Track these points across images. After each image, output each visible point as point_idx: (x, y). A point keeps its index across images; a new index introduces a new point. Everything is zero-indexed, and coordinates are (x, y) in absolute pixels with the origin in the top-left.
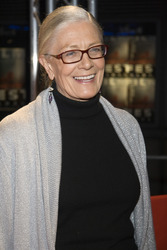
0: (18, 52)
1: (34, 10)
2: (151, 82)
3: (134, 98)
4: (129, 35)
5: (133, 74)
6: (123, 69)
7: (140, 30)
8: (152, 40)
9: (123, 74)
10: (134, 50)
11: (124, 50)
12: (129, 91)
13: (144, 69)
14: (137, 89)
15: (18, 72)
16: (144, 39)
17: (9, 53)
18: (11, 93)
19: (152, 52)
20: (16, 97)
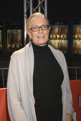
0: (19, 31)
1: (25, 15)
2: (66, 41)
3: (60, 47)
4: (58, 25)
5: (60, 38)
6: (56, 37)
7: (62, 23)
8: (67, 27)
9: (56, 38)
10: (60, 30)
11: (57, 30)
12: (58, 44)
13: (64, 37)
14: (61, 43)
15: (19, 38)
16: (63, 26)
17: (16, 31)
18: (17, 45)
19: (66, 31)
20: (19, 47)
